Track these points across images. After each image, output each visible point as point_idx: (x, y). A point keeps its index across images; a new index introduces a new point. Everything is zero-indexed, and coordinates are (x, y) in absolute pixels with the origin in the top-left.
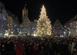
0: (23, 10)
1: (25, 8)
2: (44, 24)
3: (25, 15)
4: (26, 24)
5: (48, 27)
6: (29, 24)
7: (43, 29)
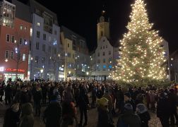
0: (98, 25)
1: (102, 18)
2: (139, 48)
3: (102, 35)
4: (104, 55)
6: (110, 54)
7: (136, 62)
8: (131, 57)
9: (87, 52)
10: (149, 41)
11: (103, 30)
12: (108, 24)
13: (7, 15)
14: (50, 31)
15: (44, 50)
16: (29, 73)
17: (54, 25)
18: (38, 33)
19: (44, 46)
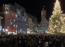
0: (42, 12)
1: (43, 9)
2: (57, 21)
3: (43, 16)
4: (44, 24)
5: (63, 24)
6: (46, 23)
8: (54, 24)
9: (38, 23)
10: (61, 18)
11: (44, 14)
12: (45, 11)
13: (7, 10)
14: (23, 15)
15: (21, 23)
16: (16, 31)
17: (25, 13)
18: (19, 16)
19: (21, 21)
